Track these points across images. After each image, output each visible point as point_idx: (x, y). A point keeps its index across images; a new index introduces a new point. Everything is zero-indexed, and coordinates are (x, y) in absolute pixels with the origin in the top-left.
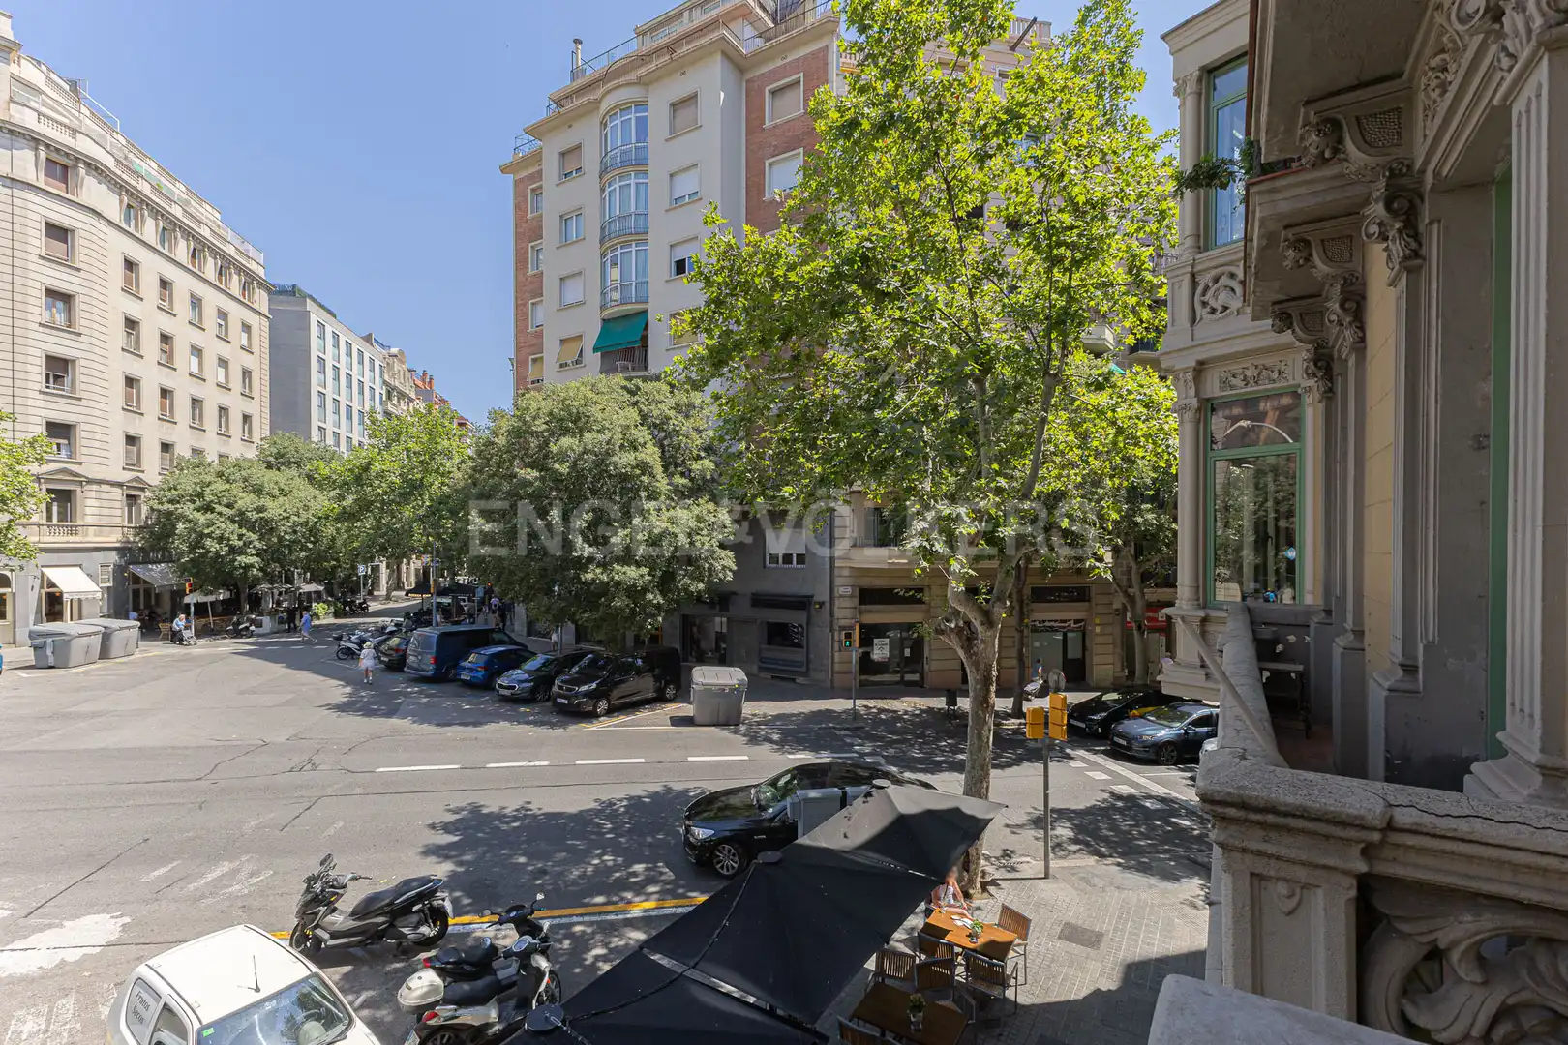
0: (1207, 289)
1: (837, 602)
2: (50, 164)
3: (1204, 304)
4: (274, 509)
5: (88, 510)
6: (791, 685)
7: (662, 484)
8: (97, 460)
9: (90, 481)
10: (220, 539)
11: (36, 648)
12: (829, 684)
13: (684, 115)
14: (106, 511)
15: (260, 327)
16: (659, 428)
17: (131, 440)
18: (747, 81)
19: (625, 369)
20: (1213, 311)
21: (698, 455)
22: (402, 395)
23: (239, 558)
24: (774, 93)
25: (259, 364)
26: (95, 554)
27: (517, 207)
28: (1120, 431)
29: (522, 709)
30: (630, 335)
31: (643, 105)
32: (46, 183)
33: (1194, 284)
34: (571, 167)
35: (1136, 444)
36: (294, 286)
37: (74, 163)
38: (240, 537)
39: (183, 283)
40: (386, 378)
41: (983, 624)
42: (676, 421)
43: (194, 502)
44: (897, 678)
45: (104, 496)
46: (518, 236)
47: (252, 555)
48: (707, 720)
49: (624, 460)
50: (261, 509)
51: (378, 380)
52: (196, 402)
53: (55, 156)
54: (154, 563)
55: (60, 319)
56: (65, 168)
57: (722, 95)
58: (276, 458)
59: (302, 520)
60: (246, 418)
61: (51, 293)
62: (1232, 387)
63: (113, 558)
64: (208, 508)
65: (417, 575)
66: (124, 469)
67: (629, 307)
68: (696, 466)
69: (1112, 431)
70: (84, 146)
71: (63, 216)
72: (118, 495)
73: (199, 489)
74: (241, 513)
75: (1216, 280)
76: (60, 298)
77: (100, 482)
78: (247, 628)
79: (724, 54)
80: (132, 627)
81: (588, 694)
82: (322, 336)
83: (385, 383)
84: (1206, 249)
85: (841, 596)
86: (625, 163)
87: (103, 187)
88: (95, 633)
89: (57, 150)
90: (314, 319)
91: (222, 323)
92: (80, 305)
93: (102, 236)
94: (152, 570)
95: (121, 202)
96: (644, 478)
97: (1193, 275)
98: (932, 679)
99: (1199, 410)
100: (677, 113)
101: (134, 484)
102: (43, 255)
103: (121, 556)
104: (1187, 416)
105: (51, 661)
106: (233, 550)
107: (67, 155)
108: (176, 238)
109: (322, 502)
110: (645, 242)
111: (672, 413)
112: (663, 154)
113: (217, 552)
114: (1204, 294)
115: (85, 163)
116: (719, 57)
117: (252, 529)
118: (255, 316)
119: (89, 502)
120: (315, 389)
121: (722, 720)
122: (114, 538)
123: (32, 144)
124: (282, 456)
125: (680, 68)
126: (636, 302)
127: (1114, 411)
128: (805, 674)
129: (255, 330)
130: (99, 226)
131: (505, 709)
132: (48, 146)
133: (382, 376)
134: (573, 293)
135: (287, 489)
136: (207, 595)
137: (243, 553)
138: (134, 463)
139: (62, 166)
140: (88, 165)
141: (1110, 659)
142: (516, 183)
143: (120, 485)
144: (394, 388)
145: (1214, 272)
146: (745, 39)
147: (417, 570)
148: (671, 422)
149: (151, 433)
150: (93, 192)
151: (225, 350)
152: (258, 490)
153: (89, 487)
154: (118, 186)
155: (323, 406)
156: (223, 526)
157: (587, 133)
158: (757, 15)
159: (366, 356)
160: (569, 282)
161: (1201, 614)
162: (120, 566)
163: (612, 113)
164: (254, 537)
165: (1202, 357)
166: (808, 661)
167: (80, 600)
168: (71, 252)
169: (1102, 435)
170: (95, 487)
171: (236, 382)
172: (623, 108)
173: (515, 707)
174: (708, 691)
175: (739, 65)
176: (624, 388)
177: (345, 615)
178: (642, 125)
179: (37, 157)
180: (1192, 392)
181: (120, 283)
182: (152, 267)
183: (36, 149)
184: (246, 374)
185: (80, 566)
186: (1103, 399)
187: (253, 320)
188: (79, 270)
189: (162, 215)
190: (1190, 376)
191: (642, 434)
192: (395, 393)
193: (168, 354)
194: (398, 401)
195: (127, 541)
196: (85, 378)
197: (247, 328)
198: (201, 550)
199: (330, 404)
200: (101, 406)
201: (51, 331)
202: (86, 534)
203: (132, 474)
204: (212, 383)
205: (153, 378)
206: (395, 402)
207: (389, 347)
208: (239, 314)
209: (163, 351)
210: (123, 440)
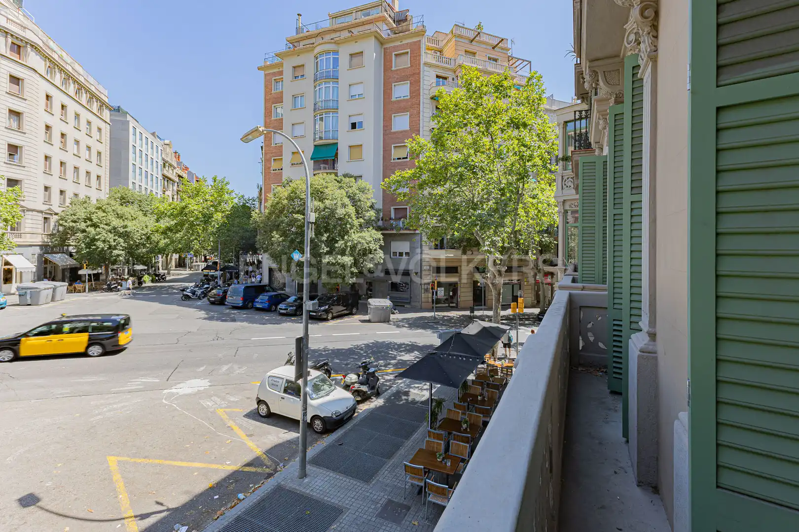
0: (566, 180)
1: (423, 272)
2: (13, 45)
3: (565, 184)
4: (131, 226)
5: (27, 225)
6: (403, 308)
7: (356, 223)
8: (31, 199)
9: (29, 210)
10: (104, 241)
11: (20, 295)
12: (419, 307)
13: (356, 60)
14: (34, 226)
15: (106, 129)
16: (352, 198)
17: (46, 188)
18: (384, 49)
19: (325, 168)
20: (567, 187)
21: (368, 210)
22: (171, 165)
23: (114, 251)
24: (396, 55)
25: (105, 149)
26: (30, 248)
27: (266, 86)
28: (539, 211)
29: (293, 318)
30: (328, 154)
31: (336, 52)
32: (11, 54)
33: (562, 179)
34: (298, 74)
35: (544, 216)
36: (119, 107)
37: (24, 45)
38: (115, 240)
39: (72, 107)
40: (163, 156)
41: (498, 275)
42: (360, 196)
43: (85, 222)
44: (447, 305)
45: (35, 218)
46: (266, 101)
47: (120, 250)
48: (376, 320)
49: (340, 212)
51: (160, 158)
52: (76, 169)
53: (16, 42)
54: (55, 253)
55: (14, 125)
56: (19, 47)
57: (375, 54)
58: (121, 200)
59: (144, 233)
60: (98, 177)
61: (11, 112)
62: (572, 208)
63: (37, 250)
64: (95, 226)
65: (176, 262)
66: (43, 204)
67: (330, 141)
68: (368, 214)
69: (536, 211)
70: (29, 35)
71: (19, 72)
72: (40, 217)
73: (89, 216)
74: (115, 228)
75: (568, 179)
76: (15, 114)
77: (33, 210)
78: (116, 287)
79: (376, 37)
80: (65, 286)
81: (325, 311)
82: (135, 134)
83: (163, 159)
84: (565, 170)
85: (425, 270)
86: (328, 77)
87: (38, 57)
88: (50, 288)
89: (17, 38)
90: (131, 125)
91: (88, 127)
92: (25, 118)
93: (36, 82)
94: (55, 257)
95: (46, 65)
96: (349, 220)
97: (562, 177)
98: (461, 305)
99: (564, 213)
100: (353, 58)
101: (47, 212)
102: (8, 92)
103: (42, 249)
104: (561, 214)
105: (29, 302)
106: (110, 247)
107: (21, 40)
108: (69, 83)
110: (337, 113)
111: (358, 192)
112: (346, 75)
113: (103, 248)
114: (565, 182)
115: (31, 45)
116: (373, 38)
117: (119, 237)
118: (102, 123)
119: (27, 221)
120: (131, 162)
121: (382, 320)
122: (38, 240)
123: (4, 34)
124: (124, 199)
125: (355, 39)
126: (332, 139)
127: (538, 205)
128: (409, 303)
129: (103, 131)
130: (35, 77)
131: (284, 318)
132: (12, 35)
133: (161, 156)
134: (299, 131)
135: (135, 216)
136: (93, 270)
137: (115, 249)
138: (48, 201)
139: (18, 46)
140: (32, 46)
141: (530, 295)
142: (266, 75)
143: (41, 212)
144: (167, 162)
145: (568, 176)
146: (384, 31)
147: (176, 259)
148: (357, 195)
149: (56, 185)
150: (33, 59)
151: (90, 142)
152: (120, 217)
153: (27, 213)
154: (46, 57)
155: (134, 171)
156: (106, 235)
157: (308, 60)
158: (389, 21)
159: (155, 145)
160: (296, 126)
161: (564, 268)
162: (40, 255)
163: (321, 54)
164: (121, 240)
165: (565, 198)
166: (411, 298)
167: (21, 272)
168: (22, 90)
169: (533, 212)
170: (30, 213)
171: (94, 158)
172: (328, 52)
173: (290, 317)
174: (377, 308)
175: (381, 42)
176: (336, 180)
178: (336, 61)
179: (6, 41)
180: (562, 208)
181: (44, 107)
182: (58, 98)
183: (6, 37)
184: (99, 154)
185: (22, 254)
186: (535, 201)
187: (103, 125)
188: (25, 100)
189: (64, 71)
190: (562, 203)
191: (347, 201)
192: (167, 164)
193: (64, 143)
194: (169, 169)
195: (44, 242)
196: (26, 155)
197: (99, 130)
198: (94, 247)
199: (138, 171)
200: (35, 171)
201: (10, 131)
202: (26, 238)
203: (48, 207)
204: (83, 159)
205: (57, 156)
206: (167, 168)
207: (164, 140)
208: (96, 122)
209: (62, 142)
210: (43, 188)
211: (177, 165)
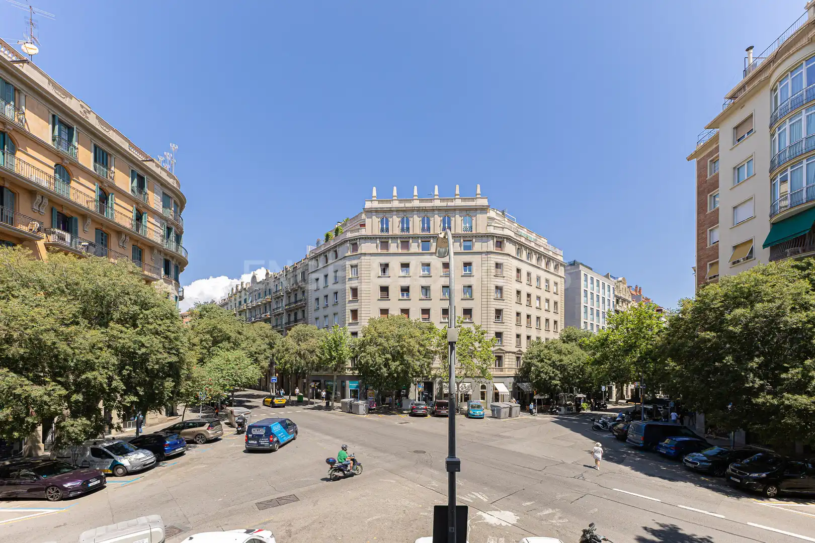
2: (497, 242)
4: (566, 360)
5: (506, 363)
8: (509, 344)
9: (507, 352)
10: (546, 373)
11: (492, 411)
14: (510, 363)
15: (561, 282)
17: (518, 336)
22: (624, 300)
23: (553, 382)
25: (560, 298)
26: (507, 379)
27: (699, 176)
29: (703, 478)
32: (496, 250)
34: (743, 133)
36: (575, 261)
37: (504, 240)
38: (553, 372)
39: (535, 273)
40: (616, 293)
43: (537, 358)
45: (511, 357)
47: (557, 380)
49: (795, 318)
50: (561, 361)
51: (612, 295)
52: (538, 318)
54: (524, 382)
55: (499, 296)
58: (567, 338)
59: (577, 365)
60: (555, 322)
61: (497, 288)
63: (512, 380)
64: (542, 361)
65: (632, 392)
66: (515, 347)
71: (500, 259)
72: (514, 357)
73: (539, 353)
74: (554, 362)
76: (499, 289)
77: (509, 352)
78: (555, 411)
81: (758, 480)
82: (586, 280)
83: (616, 296)
88: (508, 407)
89: (499, 237)
90: (582, 273)
91: (547, 284)
92: (504, 290)
93: (510, 263)
94: (524, 385)
95: (516, 248)
101: (519, 352)
102: (495, 275)
103: (515, 379)
105: (496, 416)
106: (551, 378)
108: (532, 256)
109: (586, 356)
113: (545, 379)
115: (506, 238)
117: (557, 369)
119: (506, 360)
120: (583, 304)
122: (513, 373)
123: (492, 238)
124: (569, 337)
126: (808, 201)
129: (559, 284)
130: (510, 259)
132: (496, 237)
133: (614, 293)
134: (745, 213)
135: (571, 351)
136: (541, 396)
137: (554, 379)
138: (519, 345)
139: (500, 242)
142: (699, 162)
143: (514, 353)
144: (620, 298)
147: (632, 390)
149: (524, 333)
151: (548, 295)
152: (560, 352)
153: (506, 354)
154: (515, 243)
155: (586, 312)
156: (547, 368)
157: (758, 103)
159: (607, 285)
160: (741, 208)
162: (514, 383)
163: (782, 78)
164: (558, 372)
167: (503, 395)
168: (502, 272)
170: (508, 354)
171: (552, 307)
173: (699, 475)
176: (795, 266)
177: (596, 410)
179: (494, 242)
181: (516, 279)
182: (525, 269)
183: (494, 239)
184: (556, 303)
185: (503, 383)
187: (558, 280)
188: (504, 277)
189: (528, 248)
192: (621, 300)
193: (529, 301)
194: (622, 304)
195: (516, 374)
196: (505, 315)
197: (556, 284)
198: (540, 378)
199: (589, 311)
200: (510, 325)
201: (497, 301)
202: (505, 372)
203: (518, 349)
204: (543, 310)
205: (524, 311)
206: (620, 304)
207: (618, 278)
208: (552, 279)
209: (528, 300)
210: (515, 336)
211: (632, 299)
